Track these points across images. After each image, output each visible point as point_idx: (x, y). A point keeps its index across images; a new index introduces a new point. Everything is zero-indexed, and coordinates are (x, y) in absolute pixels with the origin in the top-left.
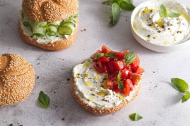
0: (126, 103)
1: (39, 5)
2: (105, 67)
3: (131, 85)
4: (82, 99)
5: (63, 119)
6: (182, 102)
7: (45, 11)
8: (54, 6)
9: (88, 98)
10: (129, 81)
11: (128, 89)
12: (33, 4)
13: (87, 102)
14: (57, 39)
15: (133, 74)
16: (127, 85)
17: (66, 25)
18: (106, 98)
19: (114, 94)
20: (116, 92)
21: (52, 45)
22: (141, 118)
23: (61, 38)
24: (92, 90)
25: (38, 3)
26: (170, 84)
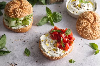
0: (66, 54)
1: (12, 10)
2: (56, 37)
3: (69, 46)
4: (44, 52)
5: (37, 62)
6: (95, 54)
7: (15, 12)
8: (20, 10)
9: (47, 52)
10: (67, 44)
11: (67, 47)
12: (9, 9)
13: (46, 54)
14: (22, 27)
15: (70, 40)
16: (67, 46)
17: (26, 20)
18: (56, 52)
19: (60, 50)
20: (61, 49)
21: (20, 30)
22: (75, 62)
23: (24, 26)
24: (49, 48)
25: (12, 9)
26: (89, 45)
